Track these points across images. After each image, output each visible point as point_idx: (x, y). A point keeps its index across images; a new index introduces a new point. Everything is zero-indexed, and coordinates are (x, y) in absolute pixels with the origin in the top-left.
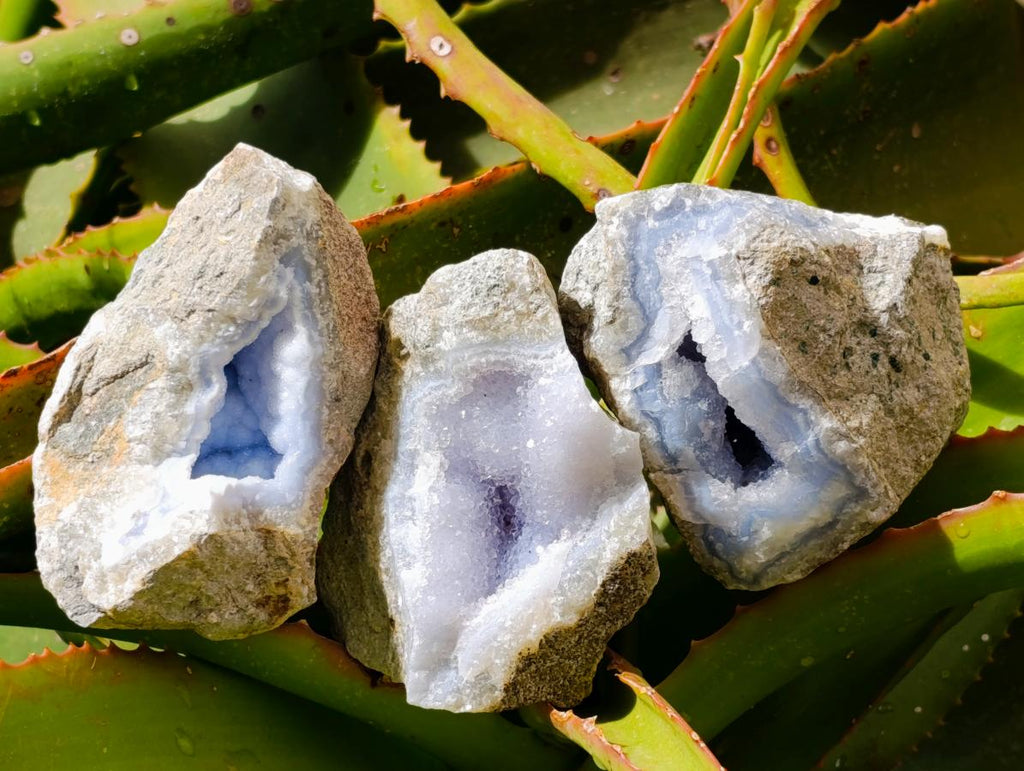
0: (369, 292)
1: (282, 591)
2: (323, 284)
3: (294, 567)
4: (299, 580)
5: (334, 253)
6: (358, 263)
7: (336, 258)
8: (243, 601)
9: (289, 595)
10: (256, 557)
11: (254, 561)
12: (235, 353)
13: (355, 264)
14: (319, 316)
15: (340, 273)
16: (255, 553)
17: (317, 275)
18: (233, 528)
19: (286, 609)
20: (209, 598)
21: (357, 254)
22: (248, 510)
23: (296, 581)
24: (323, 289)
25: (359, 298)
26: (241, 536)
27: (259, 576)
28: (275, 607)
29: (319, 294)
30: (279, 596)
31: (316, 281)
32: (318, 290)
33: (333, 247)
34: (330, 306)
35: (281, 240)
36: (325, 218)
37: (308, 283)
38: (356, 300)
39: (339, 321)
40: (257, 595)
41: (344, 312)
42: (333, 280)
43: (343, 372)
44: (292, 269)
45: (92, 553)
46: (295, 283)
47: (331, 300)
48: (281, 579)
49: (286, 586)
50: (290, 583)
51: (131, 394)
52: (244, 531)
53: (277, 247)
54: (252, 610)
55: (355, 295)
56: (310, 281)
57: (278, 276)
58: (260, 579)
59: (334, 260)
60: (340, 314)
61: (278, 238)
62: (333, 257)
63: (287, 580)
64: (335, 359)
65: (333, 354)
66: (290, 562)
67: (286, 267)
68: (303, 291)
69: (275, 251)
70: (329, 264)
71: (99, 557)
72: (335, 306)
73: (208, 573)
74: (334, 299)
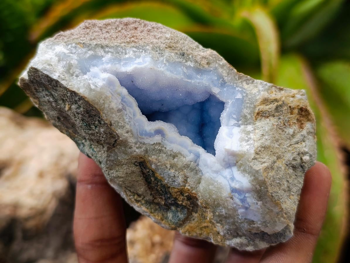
0: (121, 23)
1: (296, 111)
2: (107, 50)
3: (283, 101)
4: (292, 99)
5: (88, 38)
6: (100, 25)
7: (93, 38)
8: (298, 137)
9: (299, 107)
10: (273, 125)
11: (275, 127)
12: (141, 113)
13: (100, 27)
14: (127, 56)
15: (103, 37)
16: (271, 125)
17: (101, 52)
18: (252, 137)
19: (306, 111)
20: (294, 159)
21: (94, 25)
22: (242, 124)
23: (292, 101)
24: (110, 50)
25: (122, 29)
26: (259, 132)
27: (284, 124)
28: (303, 116)
29: (112, 53)
30: (299, 114)
31: (103, 54)
32: (109, 53)
33: (85, 39)
34: (122, 48)
35: (71, 71)
36: (66, 40)
37: (104, 59)
38: (123, 31)
39: (133, 44)
40: (296, 127)
41: (128, 40)
42: (106, 42)
43: (166, 48)
44: (92, 67)
45: (250, 224)
46: (101, 67)
47: (118, 46)
48: (289, 111)
49: (293, 109)
50: (292, 105)
51: (156, 179)
52: (255, 130)
53: (75, 74)
54: (304, 132)
55: (120, 31)
56: (103, 57)
57: (94, 77)
58: (286, 124)
59: (93, 39)
60: (128, 43)
61: (69, 73)
62: (91, 40)
63: (290, 107)
64: (157, 51)
65: (154, 52)
66: (280, 103)
67: (89, 71)
68: (108, 63)
69: (77, 76)
70: (94, 42)
71: (253, 221)
72: (122, 45)
73: (279, 158)
74: (118, 44)
